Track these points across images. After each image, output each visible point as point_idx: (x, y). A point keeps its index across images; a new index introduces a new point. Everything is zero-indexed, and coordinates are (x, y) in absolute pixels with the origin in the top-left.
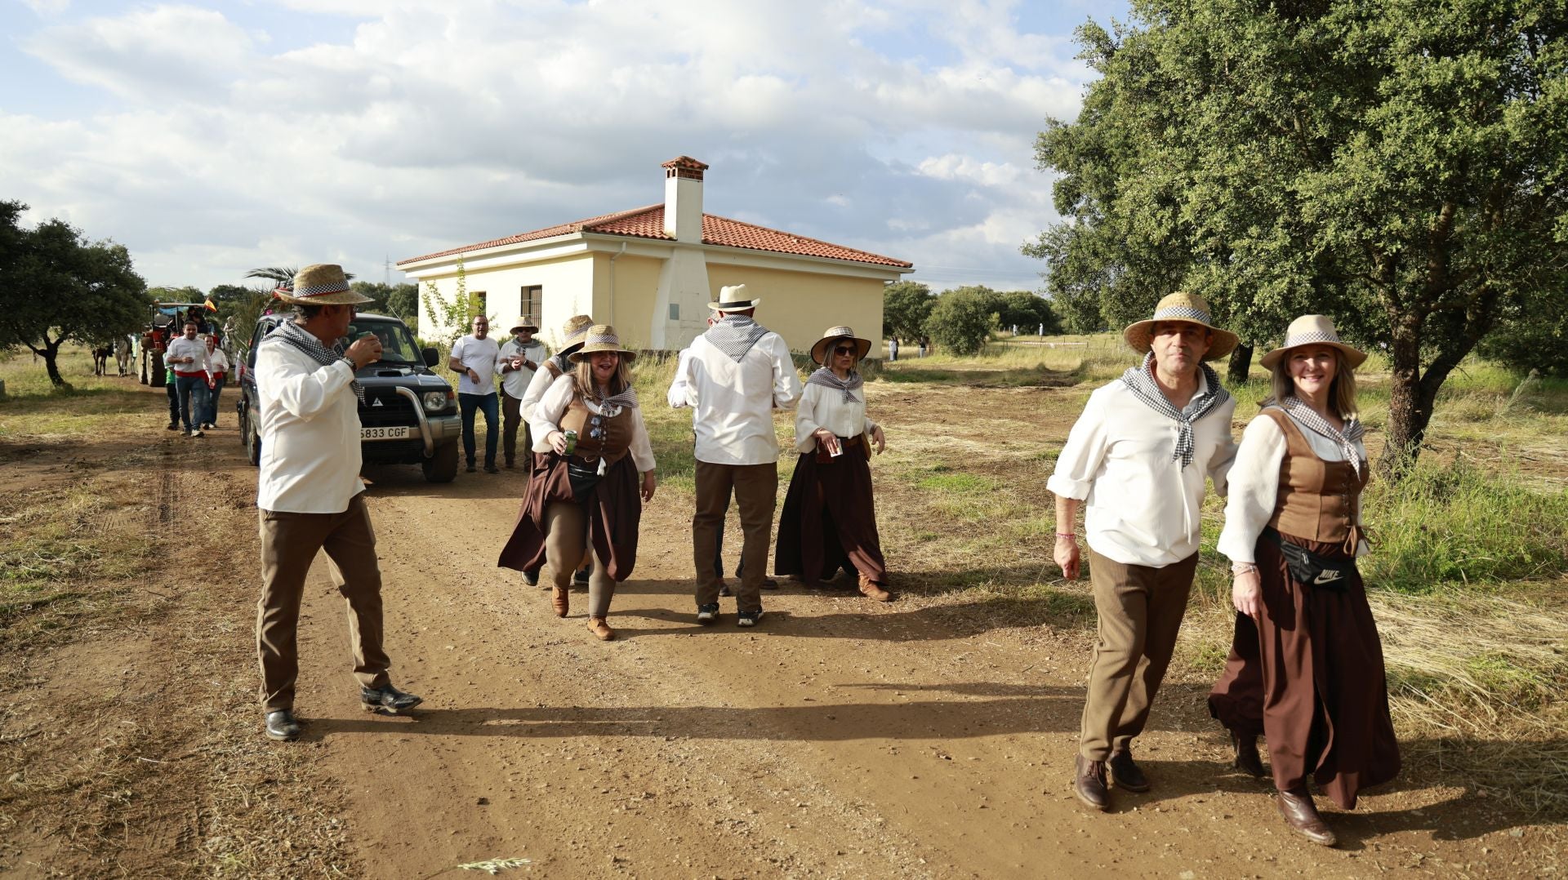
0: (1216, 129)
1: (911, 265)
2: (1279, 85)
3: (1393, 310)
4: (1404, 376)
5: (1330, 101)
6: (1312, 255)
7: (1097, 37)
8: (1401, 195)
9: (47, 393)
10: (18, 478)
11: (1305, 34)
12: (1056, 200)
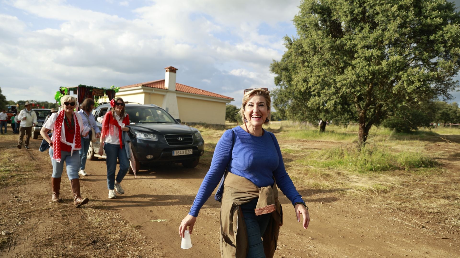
0: (317, 64)
1: (233, 99)
2: (332, 54)
3: (359, 109)
4: (362, 125)
5: (343, 58)
6: (340, 95)
7: (288, 39)
8: (360, 81)
11: (338, 42)
12: (275, 81)
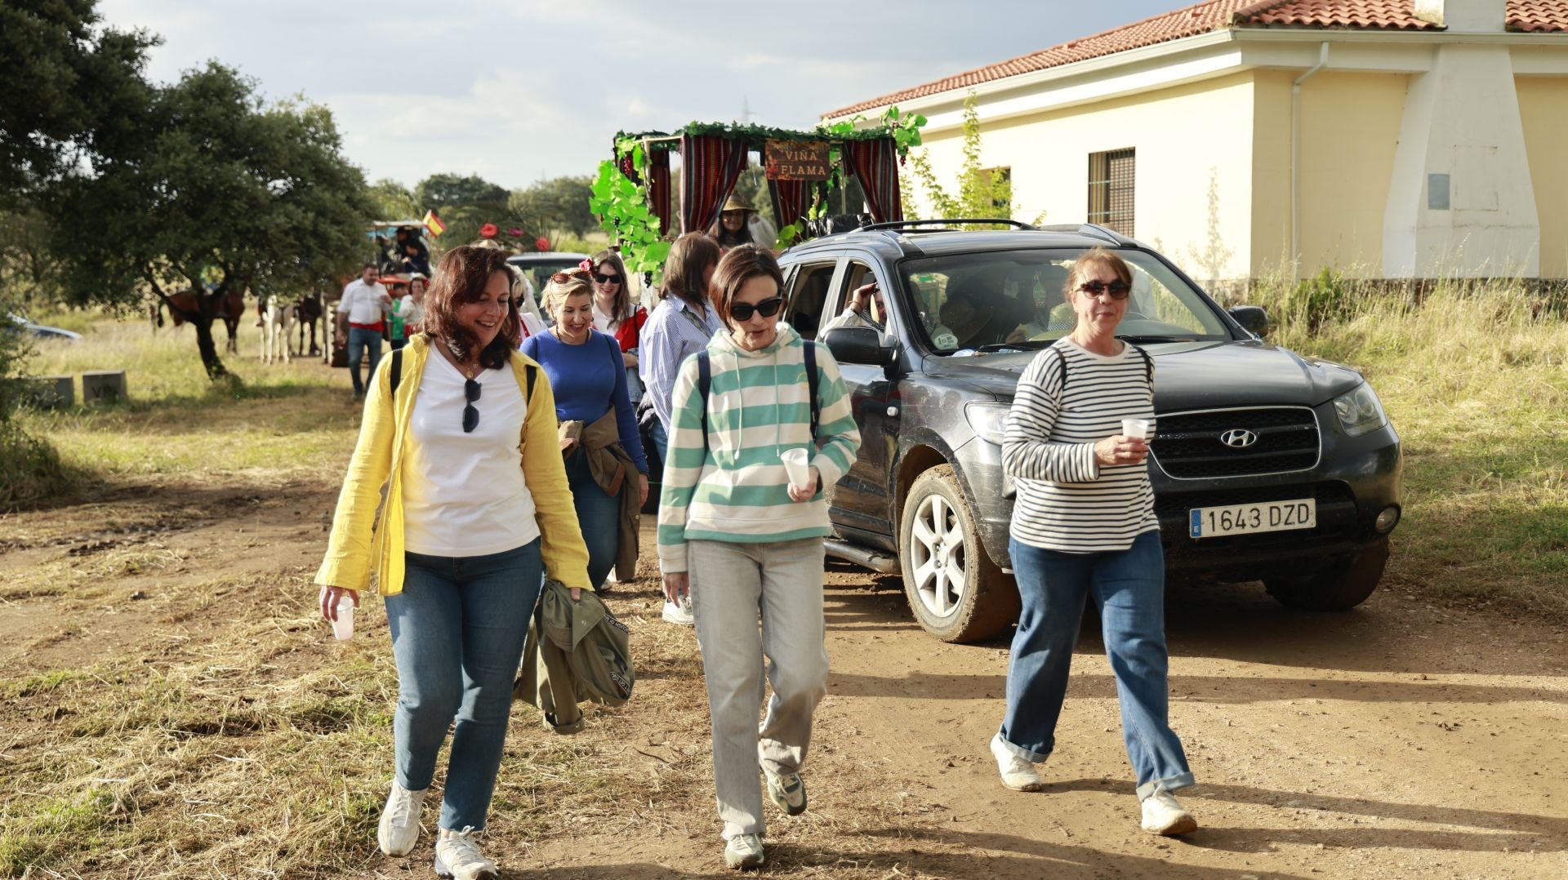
9: (200, 393)
10: (256, 550)
